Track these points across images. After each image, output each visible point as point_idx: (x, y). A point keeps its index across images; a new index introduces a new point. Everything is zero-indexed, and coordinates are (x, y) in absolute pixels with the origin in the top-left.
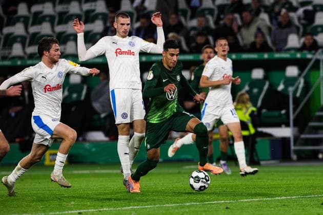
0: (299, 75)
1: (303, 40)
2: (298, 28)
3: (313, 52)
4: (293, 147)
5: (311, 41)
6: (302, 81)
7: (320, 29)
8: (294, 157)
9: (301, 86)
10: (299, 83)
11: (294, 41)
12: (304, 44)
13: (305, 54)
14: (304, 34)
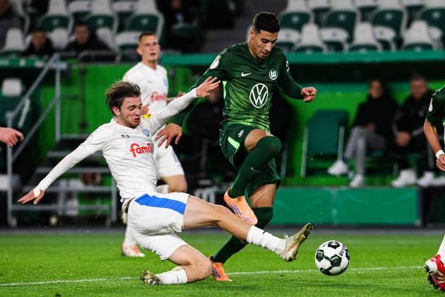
0: (23, 94)
1: (29, 39)
2: (22, 20)
3: (45, 57)
4: (10, 207)
5: (43, 41)
6: (27, 102)
7: (56, 22)
8: (13, 222)
9: (26, 110)
10: (23, 106)
11: (15, 40)
12: (32, 45)
13: (33, 61)
14: (32, 30)
